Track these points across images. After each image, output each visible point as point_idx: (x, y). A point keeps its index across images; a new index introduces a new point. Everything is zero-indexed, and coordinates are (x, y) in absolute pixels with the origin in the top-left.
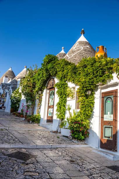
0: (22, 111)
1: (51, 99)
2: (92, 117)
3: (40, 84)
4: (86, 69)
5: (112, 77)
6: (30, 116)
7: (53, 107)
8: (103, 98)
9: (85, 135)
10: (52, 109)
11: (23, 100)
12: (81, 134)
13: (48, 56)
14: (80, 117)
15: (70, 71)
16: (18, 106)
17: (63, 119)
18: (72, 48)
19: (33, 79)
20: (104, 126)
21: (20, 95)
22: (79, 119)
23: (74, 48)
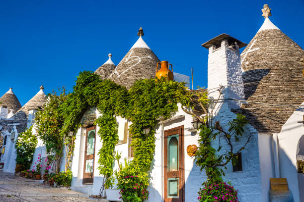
0: (39, 168)
1: (90, 145)
2: (153, 168)
3: (72, 119)
4: (141, 97)
5: (177, 108)
6: (55, 175)
7: (93, 158)
8: (166, 138)
9: (142, 196)
10: (92, 161)
11: (40, 147)
12: (136, 195)
13: (84, 73)
14: (133, 169)
15: (118, 99)
16: (29, 160)
17: (109, 175)
19: (59, 112)
20: (168, 179)
21: (34, 139)
22: (132, 171)
23: (127, 60)
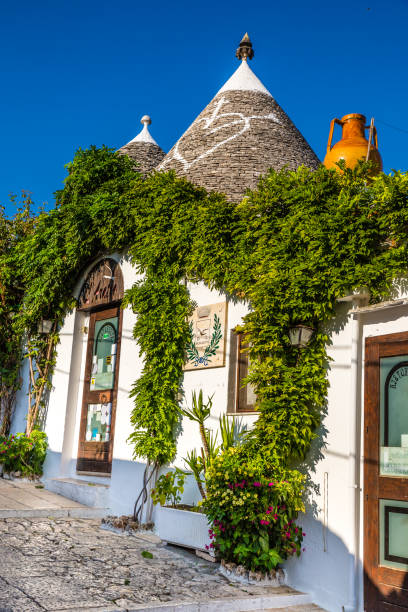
1: (101, 361)
2: (319, 456)
3: (50, 286)
4: (284, 224)
7: (113, 400)
8: (372, 363)
9: (282, 543)
10: (107, 408)
12: (264, 542)
14: (259, 458)
17: (163, 460)
18: (198, 121)
20: (383, 503)
22: (254, 466)
23: (209, 122)
